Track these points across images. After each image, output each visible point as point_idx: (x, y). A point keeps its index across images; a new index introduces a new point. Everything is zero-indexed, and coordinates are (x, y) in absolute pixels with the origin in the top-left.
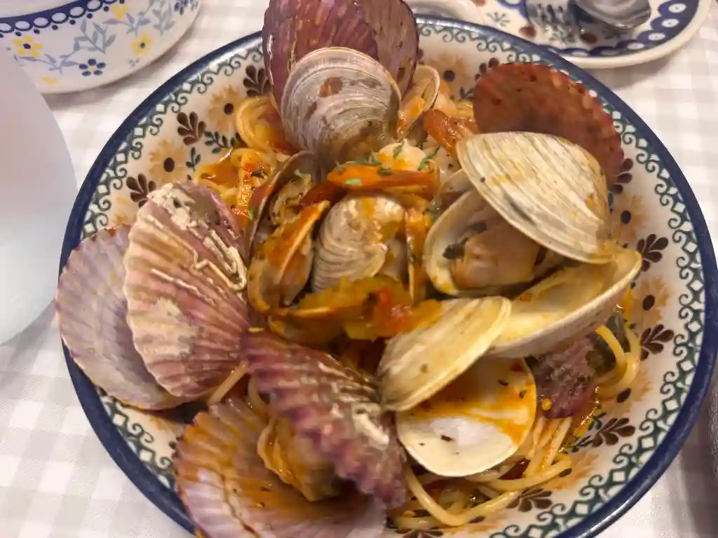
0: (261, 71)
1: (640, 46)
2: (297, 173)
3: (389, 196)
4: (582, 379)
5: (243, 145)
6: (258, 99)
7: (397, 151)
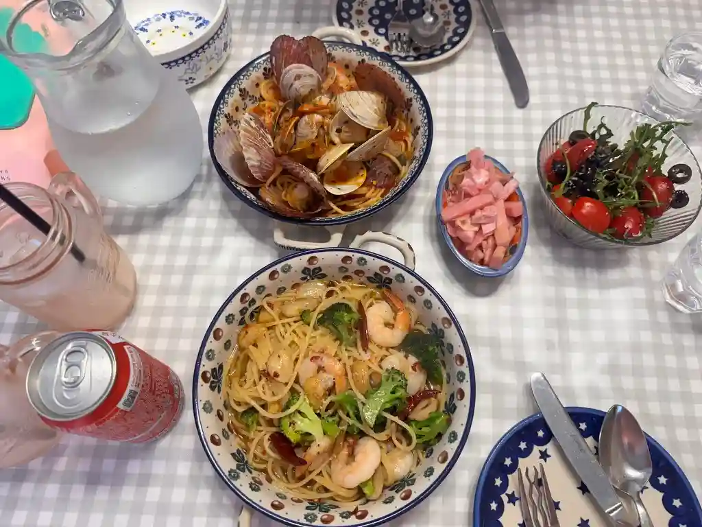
0: (269, 69)
1: (439, 52)
2: (288, 108)
3: (318, 113)
4: (387, 175)
5: (264, 100)
6: (268, 80)
7: (320, 98)
